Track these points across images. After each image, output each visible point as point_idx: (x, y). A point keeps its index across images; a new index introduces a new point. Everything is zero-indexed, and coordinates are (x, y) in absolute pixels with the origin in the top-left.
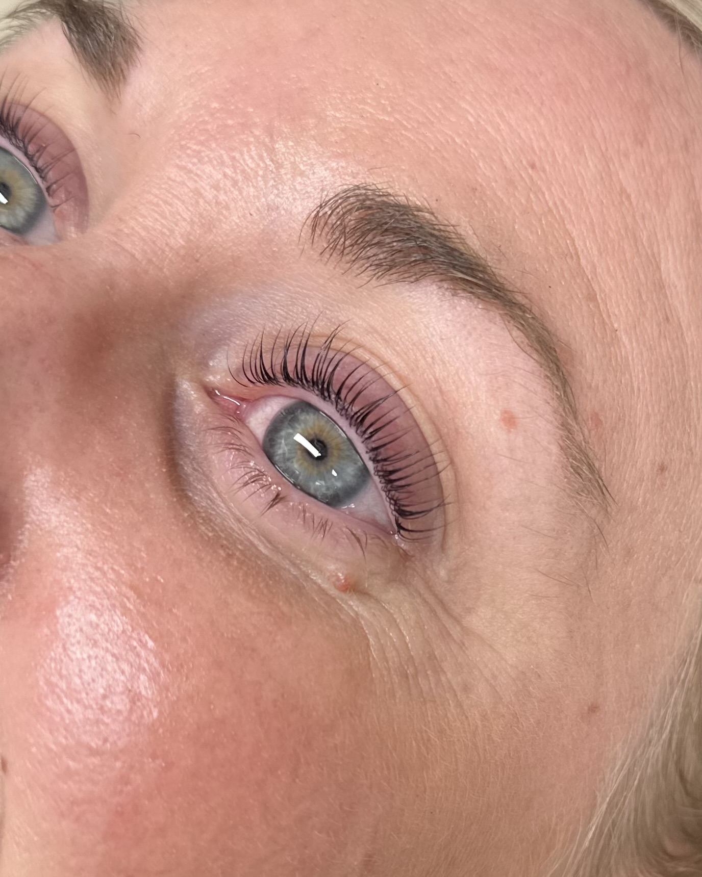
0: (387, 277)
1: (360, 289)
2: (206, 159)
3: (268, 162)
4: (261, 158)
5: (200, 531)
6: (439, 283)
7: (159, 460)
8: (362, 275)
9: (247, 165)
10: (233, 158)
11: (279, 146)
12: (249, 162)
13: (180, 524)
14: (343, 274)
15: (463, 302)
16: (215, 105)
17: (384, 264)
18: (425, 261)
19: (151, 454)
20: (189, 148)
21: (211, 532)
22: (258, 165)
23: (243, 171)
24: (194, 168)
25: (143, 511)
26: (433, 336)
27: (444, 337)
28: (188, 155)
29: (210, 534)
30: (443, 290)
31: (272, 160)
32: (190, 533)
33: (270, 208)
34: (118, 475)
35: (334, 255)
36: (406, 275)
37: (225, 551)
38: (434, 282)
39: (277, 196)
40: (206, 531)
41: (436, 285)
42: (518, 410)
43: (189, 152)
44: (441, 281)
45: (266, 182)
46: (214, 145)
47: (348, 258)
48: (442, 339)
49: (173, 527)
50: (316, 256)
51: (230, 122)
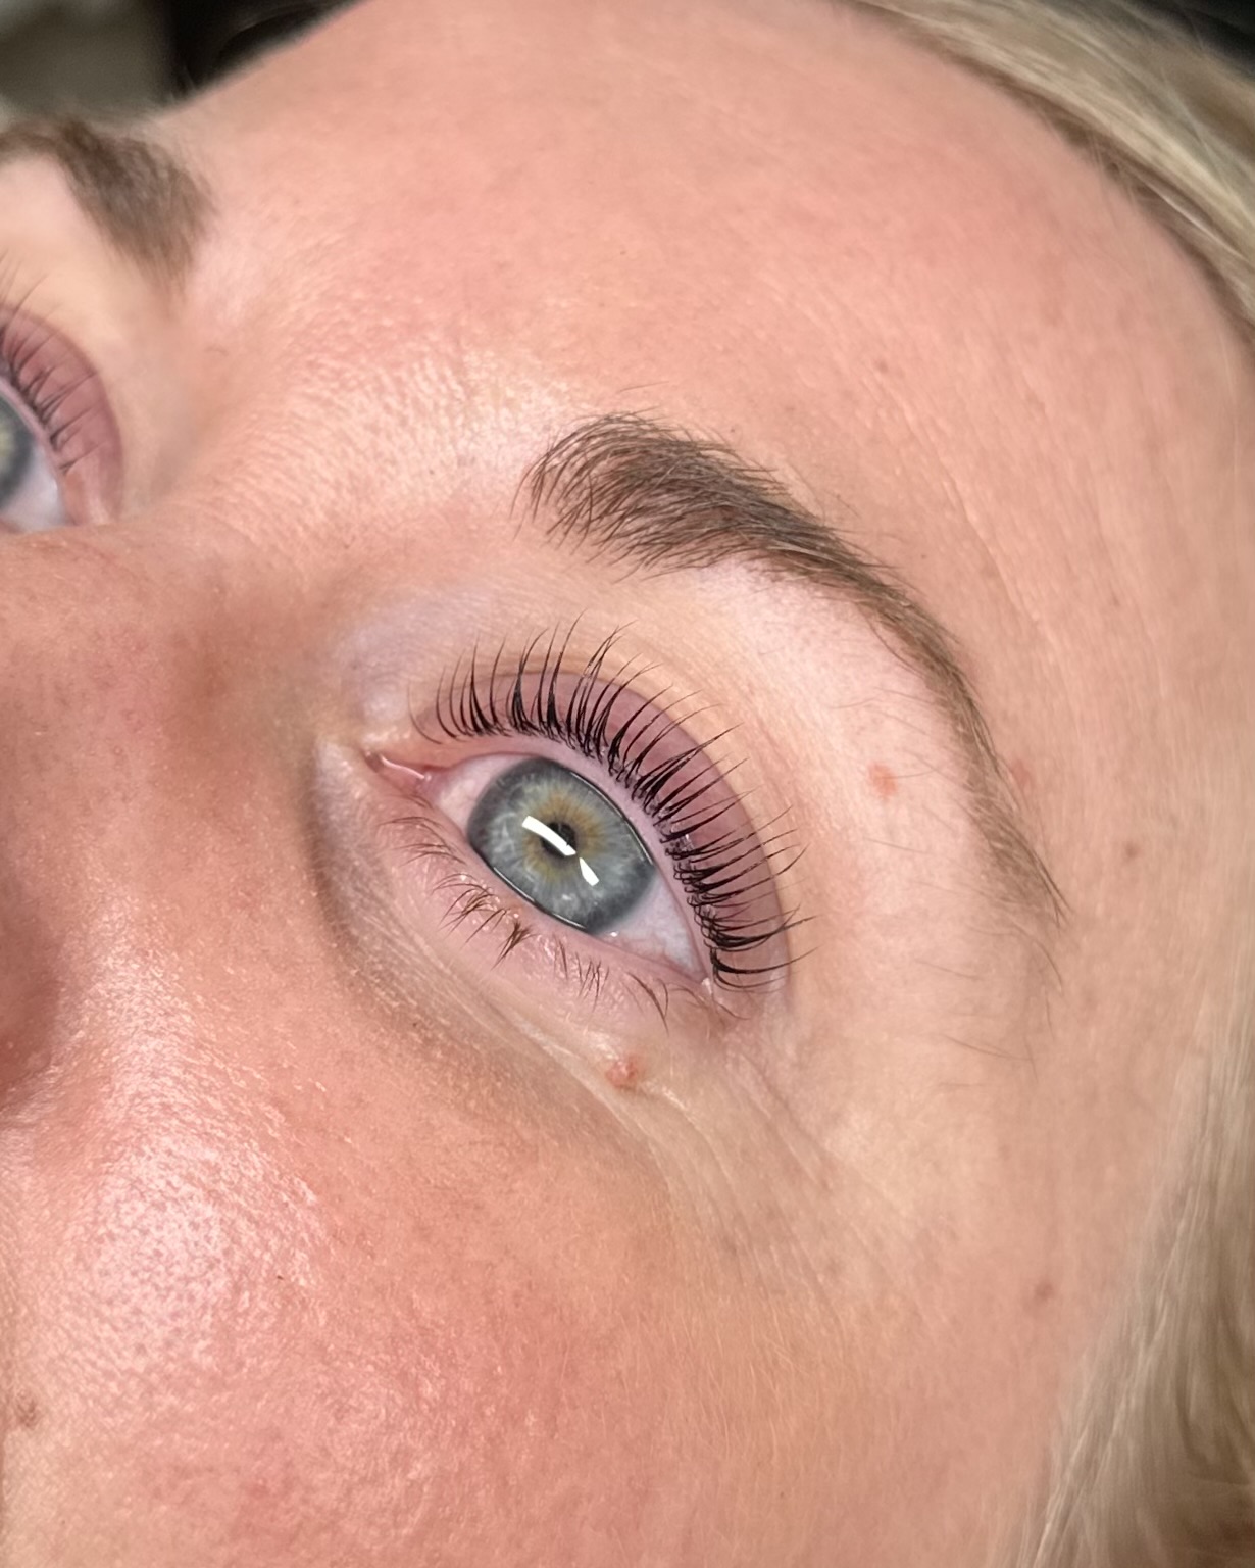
0: (663, 562)
1: (617, 585)
2: (353, 383)
3: (455, 386)
4: (443, 378)
5: (377, 1000)
6: (750, 564)
7: (305, 877)
8: (620, 562)
9: (422, 391)
10: (398, 381)
11: (472, 358)
12: (424, 385)
13: (346, 989)
14: (587, 562)
15: (792, 590)
16: (358, 295)
17: (658, 541)
18: (726, 530)
19: (292, 867)
20: (321, 366)
21: (394, 1000)
22: (438, 391)
23: (416, 401)
24: (335, 400)
25: (285, 969)
26: (745, 650)
27: (763, 651)
28: (323, 378)
29: (395, 1004)
30: (755, 574)
31: (461, 383)
32: (363, 1005)
33: (461, 462)
34: (244, 905)
35: (571, 533)
36: (694, 557)
37: (419, 1032)
38: (741, 562)
39: (472, 439)
40: (388, 999)
41: (745, 567)
42: (897, 763)
43: (323, 372)
44: (753, 559)
45: (452, 418)
46: (364, 361)
47: (594, 536)
48: (761, 655)
49: (335, 996)
50: (541, 537)
51: (387, 322)
